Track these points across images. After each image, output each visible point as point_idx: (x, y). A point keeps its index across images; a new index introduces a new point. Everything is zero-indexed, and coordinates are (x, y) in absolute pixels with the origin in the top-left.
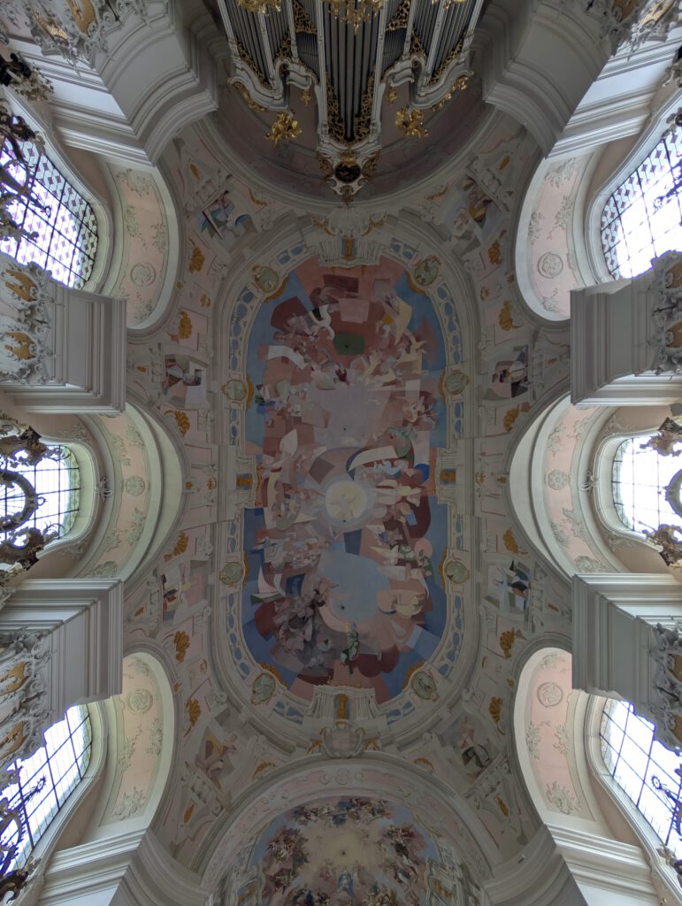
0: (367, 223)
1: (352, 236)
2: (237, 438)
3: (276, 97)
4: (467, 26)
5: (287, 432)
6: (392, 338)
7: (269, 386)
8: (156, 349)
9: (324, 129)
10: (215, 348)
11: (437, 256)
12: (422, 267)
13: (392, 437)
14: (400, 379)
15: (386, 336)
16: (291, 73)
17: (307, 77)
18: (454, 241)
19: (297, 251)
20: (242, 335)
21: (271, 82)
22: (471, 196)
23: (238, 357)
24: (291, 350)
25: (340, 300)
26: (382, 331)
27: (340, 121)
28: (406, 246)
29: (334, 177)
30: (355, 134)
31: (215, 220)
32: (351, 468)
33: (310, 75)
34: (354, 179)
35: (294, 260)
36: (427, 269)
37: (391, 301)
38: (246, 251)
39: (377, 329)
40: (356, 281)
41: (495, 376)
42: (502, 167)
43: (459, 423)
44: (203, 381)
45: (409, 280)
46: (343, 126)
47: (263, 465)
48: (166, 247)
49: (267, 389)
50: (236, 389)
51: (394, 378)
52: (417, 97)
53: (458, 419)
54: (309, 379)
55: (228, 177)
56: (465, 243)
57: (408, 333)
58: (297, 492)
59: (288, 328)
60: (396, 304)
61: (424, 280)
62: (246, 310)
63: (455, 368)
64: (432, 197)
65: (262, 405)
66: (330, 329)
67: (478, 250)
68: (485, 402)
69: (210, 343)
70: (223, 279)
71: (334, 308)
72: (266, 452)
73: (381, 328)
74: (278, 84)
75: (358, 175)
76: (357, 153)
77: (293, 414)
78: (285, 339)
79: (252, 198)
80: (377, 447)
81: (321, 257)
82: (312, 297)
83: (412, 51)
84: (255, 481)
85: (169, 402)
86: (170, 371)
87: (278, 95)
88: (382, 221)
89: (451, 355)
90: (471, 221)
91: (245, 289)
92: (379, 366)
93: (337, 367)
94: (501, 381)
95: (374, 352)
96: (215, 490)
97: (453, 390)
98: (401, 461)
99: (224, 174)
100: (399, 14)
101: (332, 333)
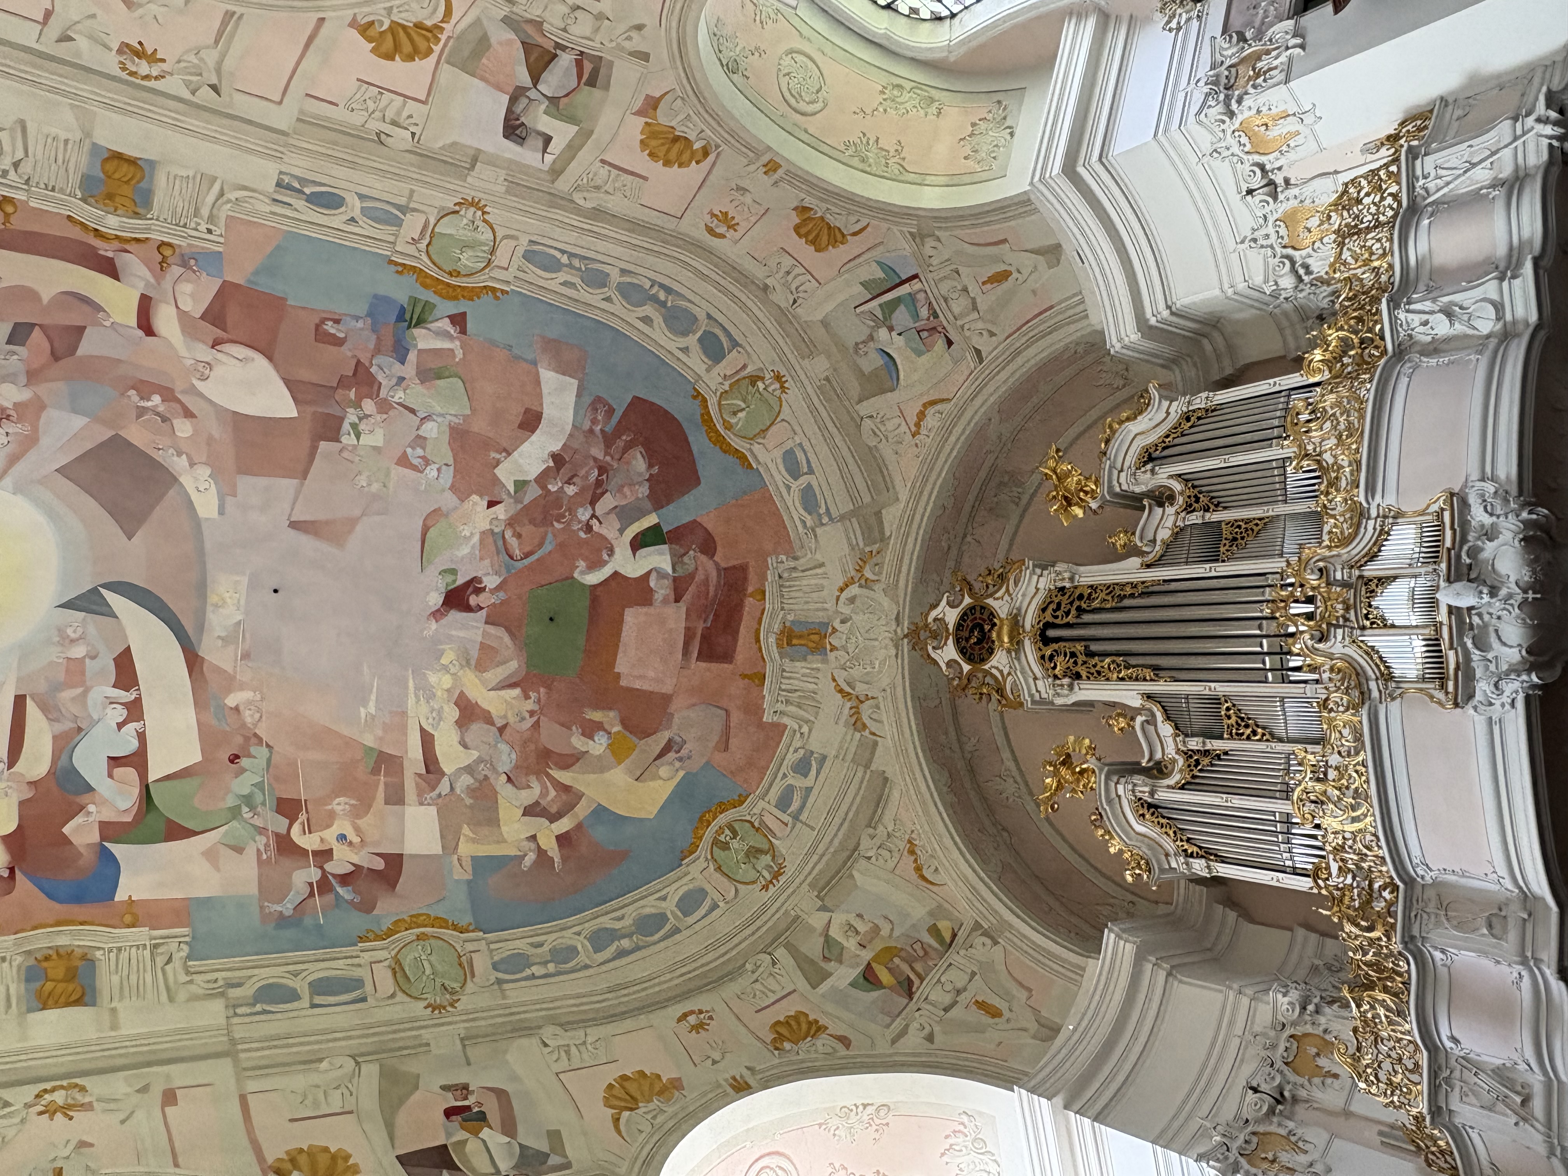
0: (861, 689)
1: (833, 648)
2: (300, 203)
3: (1123, 475)
4: (1223, 860)
5: (290, 384)
6: (570, 761)
7: (459, 354)
8: (637, 43)
9: (1067, 575)
10: (598, 214)
11: (782, 879)
12: (758, 842)
13: (234, 759)
14: (444, 787)
15: (578, 742)
16: (1161, 510)
17: (1154, 541)
18: (818, 920)
19: (809, 499)
20: (618, 307)
21: (1149, 466)
22: (917, 946)
23: (562, 276)
24: (556, 447)
25: (683, 607)
26: (590, 730)
27: (1079, 609)
28: (809, 790)
29: (967, 600)
30: (1055, 646)
31: (898, 301)
32: (111, 598)
33: (1157, 548)
34: (962, 651)
35: (788, 488)
36: (753, 853)
37: (672, 755)
38: (820, 366)
39: (596, 716)
40: (727, 657)
41: (464, 1089)
42: (982, 1005)
43: (293, 996)
44: (510, 150)
45: (723, 807)
46: (1070, 619)
47: (176, 270)
48: (855, 162)
49: (446, 345)
50: (465, 246)
51: (448, 768)
52: (1115, 778)
53: (305, 993)
54: (461, 491)
55: (978, 352)
56: (813, 948)
57: (582, 810)
58: (33, 376)
59: (620, 443)
60: (664, 771)
61: (725, 846)
62: (685, 334)
63: (481, 963)
64: (912, 852)
65: (401, 317)
66: (605, 572)
67: (802, 984)
68: (371, 1070)
69: (615, 204)
70: (766, 287)
71: (661, 589)
72: (227, 291)
73: (599, 726)
74: (1145, 482)
75: (970, 660)
76: (1017, 652)
77: (352, 416)
78: (591, 431)
79: (933, 403)
80: (199, 704)
81: (792, 564)
82: (694, 526)
83: (1188, 754)
84: (112, 223)
85: (478, 22)
86: (566, 60)
87: (1125, 483)
88: (865, 726)
89: (521, 945)
90: (866, 955)
91: (735, 344)
92: (488, 719)
93: (491, 582)
94: (449, 1113)
95: (530, 705)
96: (111, 63)
97: (407, 962)
98: (136, 791)
99: (984, 344)
100: (1242, 719)
101: (594, 578)
